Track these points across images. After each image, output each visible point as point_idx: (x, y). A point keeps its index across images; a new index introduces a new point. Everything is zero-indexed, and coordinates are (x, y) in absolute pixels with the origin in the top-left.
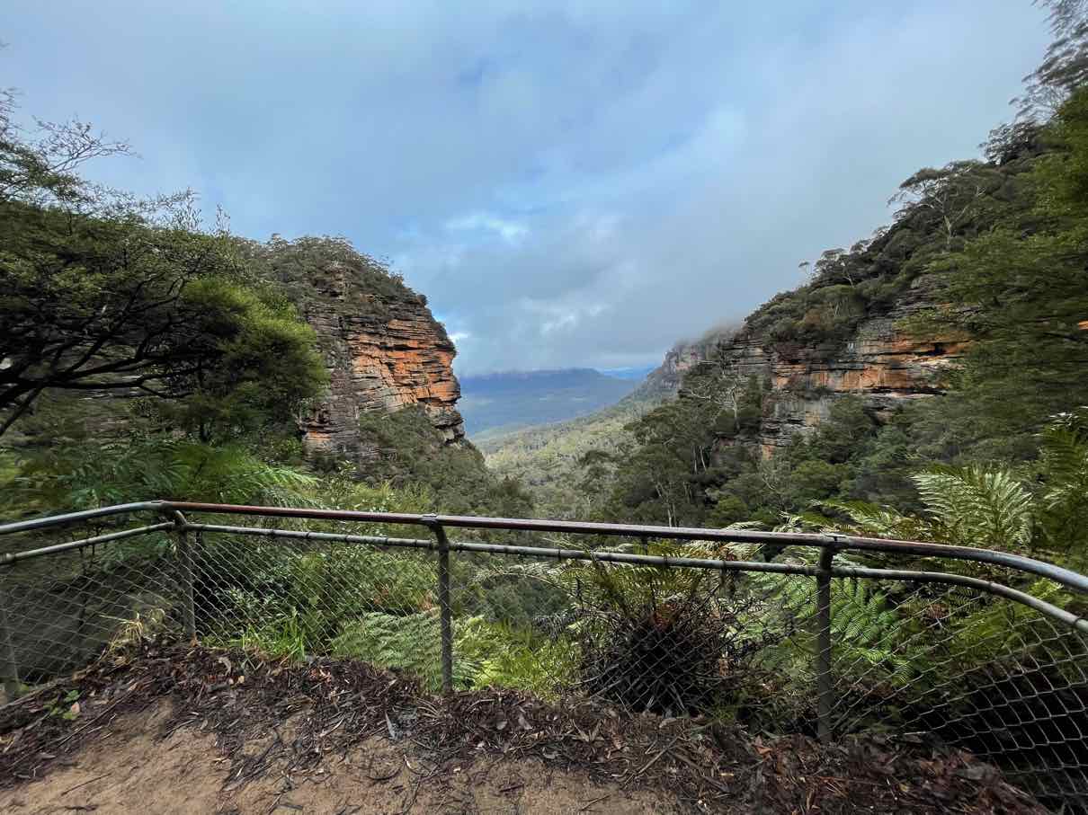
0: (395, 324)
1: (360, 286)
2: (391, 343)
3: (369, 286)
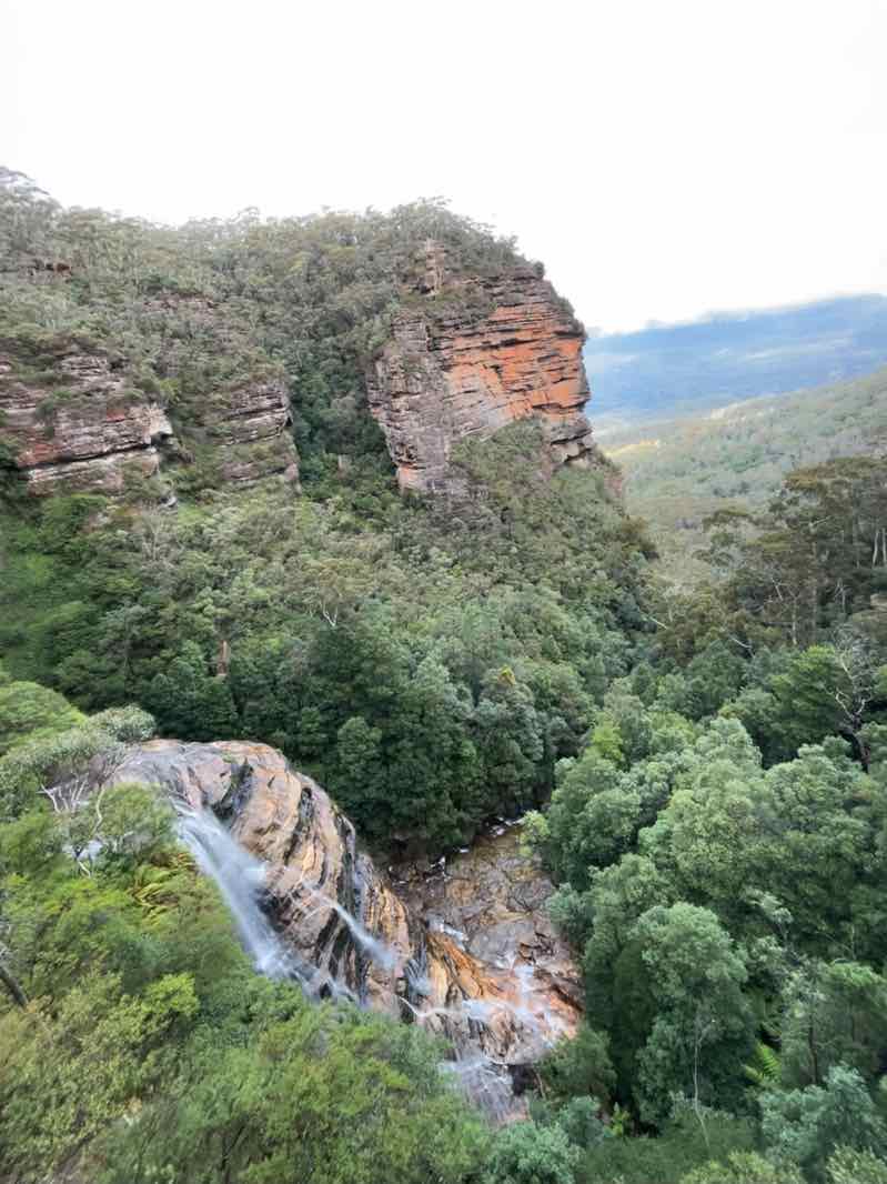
0: (500, 314)
2: (496, 339)
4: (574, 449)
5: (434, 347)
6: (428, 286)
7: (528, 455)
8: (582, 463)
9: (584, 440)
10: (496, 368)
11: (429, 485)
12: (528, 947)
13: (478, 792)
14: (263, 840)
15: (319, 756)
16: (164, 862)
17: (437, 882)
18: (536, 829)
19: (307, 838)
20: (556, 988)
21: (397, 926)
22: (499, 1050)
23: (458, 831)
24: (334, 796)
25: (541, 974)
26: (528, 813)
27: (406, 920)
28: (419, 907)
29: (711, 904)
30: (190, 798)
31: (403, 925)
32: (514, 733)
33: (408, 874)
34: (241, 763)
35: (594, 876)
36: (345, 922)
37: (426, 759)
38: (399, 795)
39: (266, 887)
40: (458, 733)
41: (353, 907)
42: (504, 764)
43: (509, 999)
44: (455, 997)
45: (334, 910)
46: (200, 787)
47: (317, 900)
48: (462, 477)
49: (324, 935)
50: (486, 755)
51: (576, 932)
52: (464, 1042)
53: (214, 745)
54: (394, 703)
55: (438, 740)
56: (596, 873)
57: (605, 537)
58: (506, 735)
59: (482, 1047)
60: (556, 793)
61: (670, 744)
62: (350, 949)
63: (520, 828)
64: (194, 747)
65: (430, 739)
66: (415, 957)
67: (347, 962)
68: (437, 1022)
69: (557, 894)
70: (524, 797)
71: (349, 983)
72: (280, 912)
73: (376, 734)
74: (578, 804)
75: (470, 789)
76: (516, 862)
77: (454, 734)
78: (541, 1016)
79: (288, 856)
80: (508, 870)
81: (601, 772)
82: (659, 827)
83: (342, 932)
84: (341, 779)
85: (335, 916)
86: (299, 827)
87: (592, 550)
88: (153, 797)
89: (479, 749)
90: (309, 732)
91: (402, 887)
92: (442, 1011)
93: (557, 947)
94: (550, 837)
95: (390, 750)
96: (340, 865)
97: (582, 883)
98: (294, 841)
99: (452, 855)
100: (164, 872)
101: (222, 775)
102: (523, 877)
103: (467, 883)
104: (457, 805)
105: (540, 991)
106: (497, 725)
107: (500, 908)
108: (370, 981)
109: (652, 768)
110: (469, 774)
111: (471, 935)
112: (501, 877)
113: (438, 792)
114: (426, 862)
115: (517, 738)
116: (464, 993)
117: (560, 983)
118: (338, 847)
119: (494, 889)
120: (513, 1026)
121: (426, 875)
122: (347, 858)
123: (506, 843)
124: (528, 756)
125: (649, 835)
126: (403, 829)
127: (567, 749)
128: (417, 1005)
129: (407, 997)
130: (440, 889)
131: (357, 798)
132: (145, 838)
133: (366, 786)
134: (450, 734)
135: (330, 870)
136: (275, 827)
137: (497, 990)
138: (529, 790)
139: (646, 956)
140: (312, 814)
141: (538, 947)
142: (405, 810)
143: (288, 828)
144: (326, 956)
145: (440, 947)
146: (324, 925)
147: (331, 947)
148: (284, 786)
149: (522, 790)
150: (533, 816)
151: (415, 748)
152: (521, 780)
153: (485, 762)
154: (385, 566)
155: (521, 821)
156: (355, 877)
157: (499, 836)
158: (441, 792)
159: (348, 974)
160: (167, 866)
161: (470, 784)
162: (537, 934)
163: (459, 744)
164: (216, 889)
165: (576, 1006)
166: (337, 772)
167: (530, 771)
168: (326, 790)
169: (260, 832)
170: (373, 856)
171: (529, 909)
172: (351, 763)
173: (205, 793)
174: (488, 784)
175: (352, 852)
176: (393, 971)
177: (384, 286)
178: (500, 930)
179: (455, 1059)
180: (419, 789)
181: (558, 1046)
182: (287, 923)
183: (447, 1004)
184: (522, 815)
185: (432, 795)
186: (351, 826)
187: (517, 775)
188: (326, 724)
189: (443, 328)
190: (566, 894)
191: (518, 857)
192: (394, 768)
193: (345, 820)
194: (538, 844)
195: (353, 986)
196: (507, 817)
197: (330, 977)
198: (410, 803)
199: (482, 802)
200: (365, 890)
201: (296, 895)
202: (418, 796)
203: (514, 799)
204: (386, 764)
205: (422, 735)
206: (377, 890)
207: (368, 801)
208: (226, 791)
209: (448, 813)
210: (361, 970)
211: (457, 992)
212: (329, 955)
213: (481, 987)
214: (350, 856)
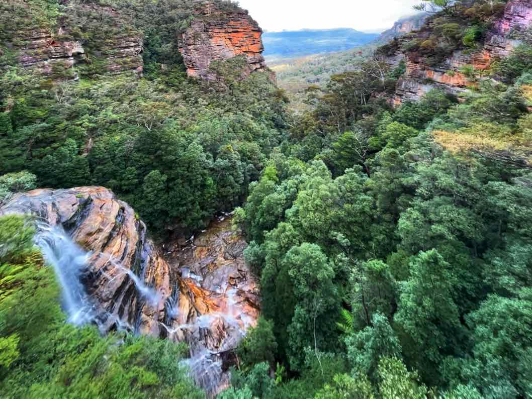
0: (232, 23)
1: (216, 9)
2: (231, 30)
3: (221, 9)
4: (258, 66)
5: (206, 31)
6: (206, 12)
7: (241, 67)
8: (261, 70)
9: (262, 63)
10: (230, 39)
11: (200, 75)
12: (234, 278)
13: (213, 201)
14: (91, 239)
15: (133, 190)
16: (21, 261)
17: (188, 250)
18: (239, 215)
19: (118, 234)
20: (247, 299)
21: (163, 278)
22: (215, 344)
23: (201, 221)
24: (137, 210)
25: (240, 293)
26: (236, 208)
27: (169, 274)
28: (177, 265)
29: (317, 242)
30: (49, 220)
31: (167, 277)
32: (231, 172)
33: (173, 248)
34: (86, 197)
35: (266, 235)
37: (189, 188)
38: (173, 207)
40: (205, 174)
41: (138, 271)
42: (226, 187)
43: (223, 311)
44: (193, 316)
45: (127, 274)
46: (57, 213)
47: (118, 270)
48: (214, 73)
49: (119, 291)
50: (218, 183)
51: (257, 266)
52: (195, 344)
53: (73, 189)
54: (176, 163)
55: (195, 178)
56: (267, 234)
57: (270, 95)
58: (227, 173)
59: (206, 345)
60: (249, 197)
61: (296, 172)
62: (133, 297)
63: (232, 216)
64: (60, 191)
65: (192, 178)
66: (171, 296)
67: (131, 306)
68: (181, 334)
69: (249, 247)
70: (234, 201)
71: (129, 320)
73: (164, 178)
74: (259, 201)
75: (209, 200)
76: (229, 233)
77: (203, 175)
79: (104, 246)
80: (225, 238)
81: (269, 186)
82: (294, 209)
83: (130, 287)
84: (143, 202)
85: (127, 277)
86: (114, 229)
87: (265, 99)
88: (24, 221)
89: (214, 180)
90: (129, 179)
91: (169, 255)
92: (184, 326)
93: (248, 276)
94: (246, 219)
95: (171, 185)
96: (135, 247)
97: (260, 239)
98: (110, 238)
99: (197, 234)
100: (19, 267)
101: (73, 205)
102: (232, 241)
103: (204, 248)
104: (202, 208)
105: (239, 303)
106: (223, 169)
107: (221, 259)
108: (143, 316)
109: (290, 182)
110: (209, 193)
111: (204, 277)
112: (222, 242)
113: (193, 202)
114: (183, 239)
115: (232, 175)
116: (198, 312)
117: (249, 295)
118: (135, 238)
119: (218, 249)
120: (224, 328)
121: (183, 246)
122: (140, 243)
123: (225, 225)
124: (237, 182)
125: (289, 212)
126: (173, 223)
127: (255, 177)
128: (170, 326)
129: (164, 322)
130: (190, 253)
131: (150, 210)
132: (12, 247)
133: (156, 203)
134: (201, 175)
135: (129, 251)
136: (100, 230)
137: (216, 307)
138: (237, 197)
139: (290, 273)
140: (123, 221)
141: (239, 278)
142: (175, 214)
143: (107, 230)
144: (117, 305)
145: (187, 287)
146: (119, 286)
147: (121, 299)
149: (233, 197)
150: (239, 209)
151: (183, 182)
152: (233, 193)
153: (217, 187)
154: (177, 105)
155: (233, 213)
156: (142, 253)
157: (222, 221)
158: (195, 202)
159: (130, 314)
160: (22, 263)
161: (209, 197)
162: (239, 270)
163: (205, 179)
164: (53, 272)
165: (258, 308)
166: (141, 198)
167: (238, 188)
168: (133, 208)
169: (90, 234)
170: (155, 240)
171: (235, 257)
172: (149, 193)
174: (218, 197)
175: (143, 239)
176: (158, 307)
177: (188, 11)
178: (220, 271)
179: (189, 357)
180: (184, 202)
181: (248, 334)
182: (96, 287)
183: (187, 321)
184: (233, 210)
185: (189, 204)
186: (144, 226)
187: (232, 191)
188: (139, 174)
189: (210, 25)
190: (253, 246)
191: (231, 231)
192: (172, 193)
193: (141, 222)
194: (240, 223)
195: (132, 321)
196: (226, 211)
197: (118, 319)
198: (178, 210)
199: (214, 205)
200: (148, 260)
201: (106, 269)
202: (183, 206)
203: (230, 202)
204: (168, 192)
205: (188, 176)
206: (154, 259)
207: (156, 211)
208: (74, 213)
209: (197, 212)
210: (138, 310)
211: (194, 312)
212: (120, 304)
213: (207, 306)
214: (141, 241)
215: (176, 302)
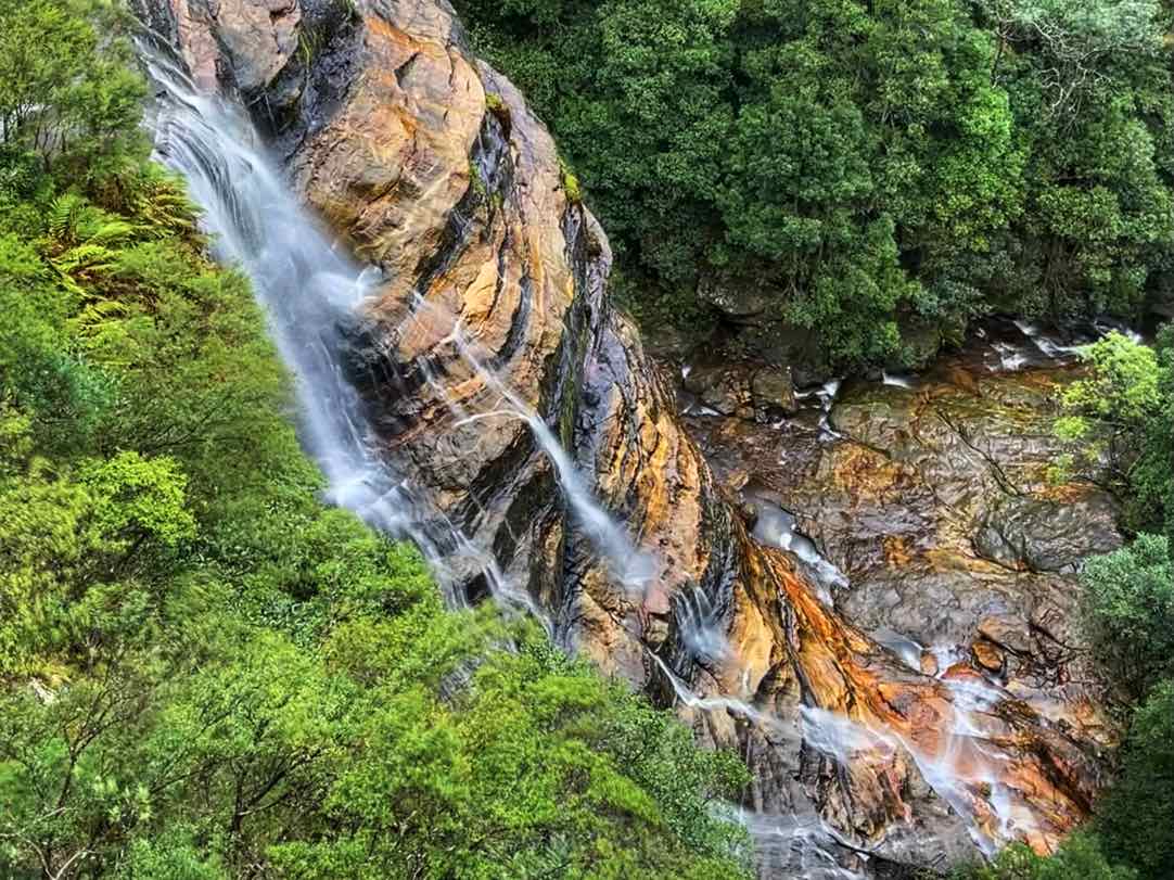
12: (1000, 646)
13: (982, 244)
14: (372, 213)
16: (118, 200)
18: (1120, 381)
19: (483, 238)
20: (1042, 751)
21: (675, 504)
22: (858, 822)
23: (892, 329)
24: (574, 151)
25: (1010, 711)
26: (1114, 335)
27: (702, 498)
28: (739, 478)
30: (188, 55)
31: (690, 506)
32: (1151, 101)
33: (728, 399)
36: (547, 458)
37: (854, 113)
38: (751, 195)
39: (366, 328)
40: (971, 58)
41: (575, 438)
42: (1086, 184)
44: (783, 692)
45: (525, 425)
47: (487, 392)
49: (493, 475)
50: (1040, 145)
52: (779, 780)
55: (903, 64)
58: (1121, 102)
59: (820, 805)
62: (552, 521)
63: (1075, 367)
65: (882, 57)
66: (703, 583)
67: (539, 545)
68: (725, 726)
69: (1123, 554)
70: (1113, 289)
71: (534, 588)
72: (393, 395)
75: (961, 228)
76: (1034, 447)
77: (959, 59)
78: (984, 792)
79: (429, 271)
80: (1004, 460)
83: (537, 477)
84: (599, 113)
85: (526, 437)
86: (467, 204)
89: (1023, 121)
91: (706, 422)
93: (1075, 669)
94: (1155, 412)
95: (754, 60)
96: (558, 326)
99: (857, 382)
100: (116, 226)
101: (276, 14)
102: (1039, 489)
103: (881, 461)
104: (911, 261)
105: (1000, 745)
106: (1104, 61)
107: (952, 540)
108: (585, 599)
110: (972, 189)
111: (858, 579)
112: (979, 471)
113: (865, 212)
114: (783, 379)
116: (805, 688)
117: (1055, 742)
118: (560, 283)
119: (950, 494)
120: (905, 791)
121: (776, 411)
122: (581, 317)
123: (1022, 395)
126: (740, 283)
128: (688, 681)
129: (664, 655)
130: (804, 455)
131: (632, 170)
133: (663, 146)
134: (948, 58)
135: (532, 332)
136: (402, 190)
137: (893, 711)
138: (1138, 275)
140: (506, 181)
141: (1024, 656)
142: (758, 237)
143: (437, 200)
144: (492, 519)
145: (772, 581)
146: (496, 450)
147: (505, 505)
148: (440, 85)
149: (1116, 267)
150: (1125, 347)
151: (826, 72)
152: (1123, 241)
153: (1031, 165)
155: (1083, 350)
156: (592, 368)
158: (874, 216)
159: (537, 571)
160: (127, 211)
161: (963, 215)
162: (1033, 627)
163: (966, 94)
165: (1081, 803)
166: (587, 86)
168: (551, 129)
169: (363, 190)
170: (647, 329)
171: (1031, 565)
172: (633, 72)
173: (226, 50)
174: (1017, 228)
175: (595, 304)
176: (645, 596)
178: (936, 589)
179: (749, 805)
180: (813, 192)
182: (409, 422)
183: (758, 699)
185: (842, 216)
186: (604, 241)
187: (1117, 225)
190: (1149, 559)
191: (1045, 439)
192: (753, 117)
193: (590, 218)
194: (1111, 422)
195: (544, 597)
196: (1048, 328)
197: (493, 566)
198: (780, 223)
199: (984, 269)
200: (614, 402)
201: (438, 367)
202: (805, 209)
203: (1085, 288)
205: (860, 38)
206: (642, 410)
207: (664, 188)
208: (282, 59)
209: (879, 274)
210: (568, 572)
211: (789, 681)
212: (499, 519)
213: (851, 690)
214: (589, 313)
215: (719, 615)
